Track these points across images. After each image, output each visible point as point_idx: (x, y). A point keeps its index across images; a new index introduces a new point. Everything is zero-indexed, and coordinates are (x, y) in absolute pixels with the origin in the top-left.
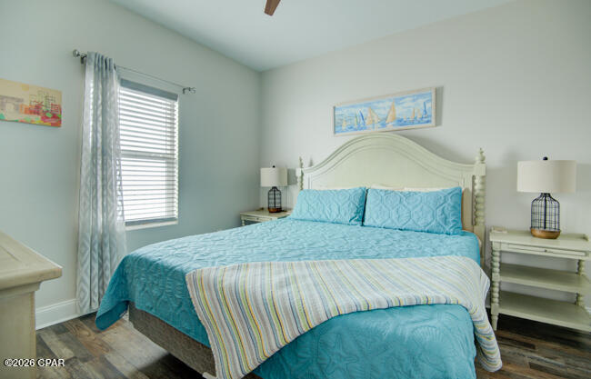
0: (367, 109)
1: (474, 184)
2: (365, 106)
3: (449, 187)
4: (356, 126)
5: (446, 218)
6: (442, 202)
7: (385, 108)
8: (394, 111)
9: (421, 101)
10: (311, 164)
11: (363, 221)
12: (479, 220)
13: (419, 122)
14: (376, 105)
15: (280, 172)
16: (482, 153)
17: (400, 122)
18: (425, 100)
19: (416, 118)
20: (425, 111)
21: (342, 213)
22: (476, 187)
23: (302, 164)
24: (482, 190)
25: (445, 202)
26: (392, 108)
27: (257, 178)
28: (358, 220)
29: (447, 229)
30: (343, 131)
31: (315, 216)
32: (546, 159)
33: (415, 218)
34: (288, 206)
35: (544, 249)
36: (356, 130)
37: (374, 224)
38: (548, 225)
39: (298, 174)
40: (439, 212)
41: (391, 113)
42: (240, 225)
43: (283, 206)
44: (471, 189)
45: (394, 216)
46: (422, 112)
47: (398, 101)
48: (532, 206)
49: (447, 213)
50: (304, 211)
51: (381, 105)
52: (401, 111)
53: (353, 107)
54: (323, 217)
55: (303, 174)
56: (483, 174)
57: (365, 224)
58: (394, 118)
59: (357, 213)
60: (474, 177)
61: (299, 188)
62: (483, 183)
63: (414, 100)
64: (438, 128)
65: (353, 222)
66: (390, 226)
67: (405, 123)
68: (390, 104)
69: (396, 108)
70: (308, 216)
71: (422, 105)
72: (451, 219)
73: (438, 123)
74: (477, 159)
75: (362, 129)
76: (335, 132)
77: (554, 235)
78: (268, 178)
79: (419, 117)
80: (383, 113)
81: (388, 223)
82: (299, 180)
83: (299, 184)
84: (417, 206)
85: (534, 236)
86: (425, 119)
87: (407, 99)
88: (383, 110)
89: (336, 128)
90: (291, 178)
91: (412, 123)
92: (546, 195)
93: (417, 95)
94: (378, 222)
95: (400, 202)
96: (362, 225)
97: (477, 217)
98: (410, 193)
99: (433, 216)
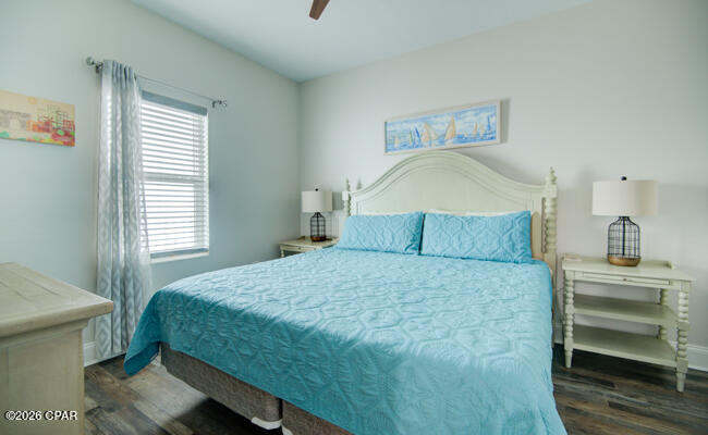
0: (423, 124)
1: (544, 207)
2: (422, 120)
3: (517, 210)
4: (411, 144)
5: (514, 245)
6: (509, 227)
7: (443, 124)
8: (454, 126)
9: (484, 115)
10: (359, 187)
11: (420, 249)
12: (550, 247)
13: (482, 139)
14: (433, 119)
15: (325, 194)
16: (553, 172)
17: (461, 138)
18: (487, 114)
19: (478, 134)
20: (489, 126)
21: (397, 241)
22: (546, 211)
23: (349, 187)
24: (554, 214)
25: (512, 227)
26: (452, 124)
27: (297, 204)
28: (414, 249)
29: (515, 256)
30: (395, 150)
31: (366, 245)
32: (624, 179)
33: (479, 245)
34: (333, 234)
35: (622, 278)
36: (410, 147)
37: (433, 253)
38: (626, 252)
39: (345, 198)
40: (506, 238)
41: (451, 128)
42: (279, 257)
43: (328, 234)
44: (540, 213)
45: (455, 244)
46: (485, 128)
47: (458, 114)
48: (609, 230)
49: (514, 238)
50: (353, 239)
51: (438, 119)
52: (461, 127)
53: (406, 122)
54: (375, 246)
55: (350, 198)
56: (554, 196)
57: (422, 252)
58: (454, 135)
59: (414, 240)
60: (544, 199)
61: (346, 214)
62: (554, 206)
63: (476, 115)
64: (504, 145)
65: (408, 250)
66: (451, 255)
67: (466, 140)
68: (449, 118)
69: (456, 123)
70: (357, 245)
71: (485, 121)
72: (519, 246)
73: (504, 139)
74: (548, 179)
75: (417, 146)
76: (387, 150)
77: (633, 262)
78: (311, 203)
79: (482, 133)
80: (443, 128)
81: (449, 252)
82: (346, 204)
83: (346, 209)
84: (481, 232)
85: (611, 263)
86: (489, 136)
87: (470, 113)
88: (441, 125)
89: (388, 146)
90: (336, 202)
91: (474, 140)
92: (625, 219)
93: (479, 109)
94: (438, 250)
95: (462, 228)
96: (420, 254)
97: (547, 243)
98: (472, 217)
99: (500, 243)
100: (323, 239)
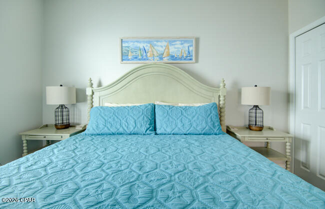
0: (149, 45)
1: (219, 101)
2: (149, 42)
4: (140, 57)
5: (214, 124)
6: (209, 113)
7: (162, 47)
8: (168, 49)
9: (186, 45)
10: (100, 85)
11: (155, 130)
12: (223, 123)
13: (185, 59)
14: (155, 43)
15: (70, 89)
16: (223, 81)
17: (172, 57)
18: (189, 45)
19: (183, 56)
20: (189, 52)
21: (139, 126)
22: (221, 103)
23: (92, 84)
24: (224, 104)
25: (211, 113)
26: (167, 47)
28: (151, 130)
29: (215, 131)
30: (129, 60)
31: (113, 130)
32: (256, 86)
33: (194, 125)
36: (140, 60)
37: (165, 132)
38: (257, 123)
39: (89, 92)
40: (209, 121)
41: (167, 50)
44: (218, 103)
45: (180, 125)
46: (187, 52)
47: (171, 41)
48: (250, 112)
49: (214, 119)
50: (101, 126)
51: (159, 44)
52: (173, 50)
53: (137, 42)
54: (121, 130)
55: (93, 93)
56: (225, 94)
57: (158, 131)
58: (168, 55)
59: (150, 124)
60: (219, 96)
61: (90, 106)
62: (224, 100)
63: (182, 44)
64: (196, 64)
65: (148, 132)
66: (178, 132)
67: (176, 59)
68: (166, 44)
69: (170, 47)
70: (106, 130)
71: (187, 48)
72: (216, 124)
73: (197, 61)
74: (222, 85)
75: (145, 59)
76: (122, 60)
77: (261, 129)
78: (55, 96)
79: (185, 55)
80: (162, 49)
81: (176, 130)
82: (89, 98)
83: (89, 101)
84: (194, 117)
85: (251, 129)
86: (188, 57)
87: (178, 42)
88: (160, 47)
89: (124, 57)
90: (80, 96)
91: (181, 59)
92: (256, 107)
93: (184, 40)
94: (169, 130)
95: (182, 114)
96: (156, 134)
98: (186, 107)
99: (206, 123)
100: (67, 126)
